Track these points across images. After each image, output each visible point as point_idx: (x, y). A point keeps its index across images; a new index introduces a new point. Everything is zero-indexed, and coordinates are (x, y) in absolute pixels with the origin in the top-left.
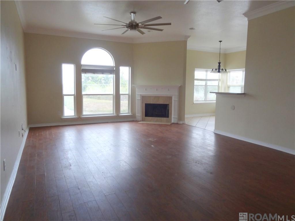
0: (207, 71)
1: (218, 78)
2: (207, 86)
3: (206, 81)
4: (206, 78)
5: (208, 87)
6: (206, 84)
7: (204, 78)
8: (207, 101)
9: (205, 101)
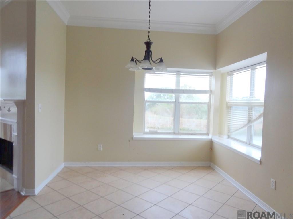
0: (178, 73)
1: (207, 88)
2: (179, 103)
3: (177, 94)
4: (177, 88)
5: (181, 105)
6: (177, 98)
7: (173, 87)
8: (179, 134)
9: (174, 134)
